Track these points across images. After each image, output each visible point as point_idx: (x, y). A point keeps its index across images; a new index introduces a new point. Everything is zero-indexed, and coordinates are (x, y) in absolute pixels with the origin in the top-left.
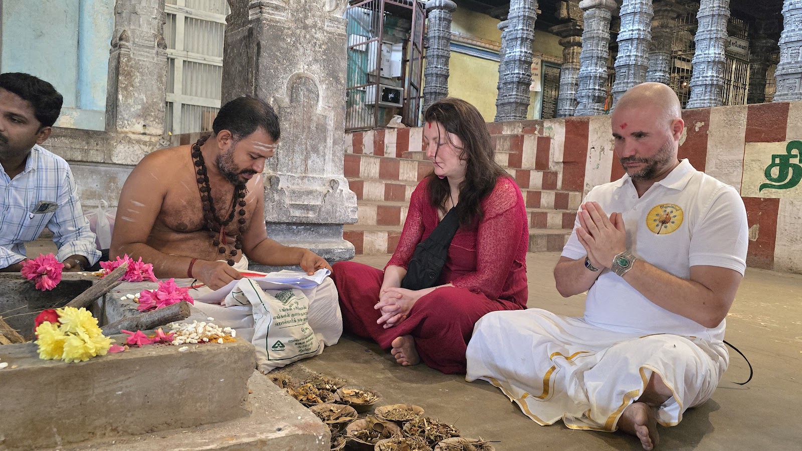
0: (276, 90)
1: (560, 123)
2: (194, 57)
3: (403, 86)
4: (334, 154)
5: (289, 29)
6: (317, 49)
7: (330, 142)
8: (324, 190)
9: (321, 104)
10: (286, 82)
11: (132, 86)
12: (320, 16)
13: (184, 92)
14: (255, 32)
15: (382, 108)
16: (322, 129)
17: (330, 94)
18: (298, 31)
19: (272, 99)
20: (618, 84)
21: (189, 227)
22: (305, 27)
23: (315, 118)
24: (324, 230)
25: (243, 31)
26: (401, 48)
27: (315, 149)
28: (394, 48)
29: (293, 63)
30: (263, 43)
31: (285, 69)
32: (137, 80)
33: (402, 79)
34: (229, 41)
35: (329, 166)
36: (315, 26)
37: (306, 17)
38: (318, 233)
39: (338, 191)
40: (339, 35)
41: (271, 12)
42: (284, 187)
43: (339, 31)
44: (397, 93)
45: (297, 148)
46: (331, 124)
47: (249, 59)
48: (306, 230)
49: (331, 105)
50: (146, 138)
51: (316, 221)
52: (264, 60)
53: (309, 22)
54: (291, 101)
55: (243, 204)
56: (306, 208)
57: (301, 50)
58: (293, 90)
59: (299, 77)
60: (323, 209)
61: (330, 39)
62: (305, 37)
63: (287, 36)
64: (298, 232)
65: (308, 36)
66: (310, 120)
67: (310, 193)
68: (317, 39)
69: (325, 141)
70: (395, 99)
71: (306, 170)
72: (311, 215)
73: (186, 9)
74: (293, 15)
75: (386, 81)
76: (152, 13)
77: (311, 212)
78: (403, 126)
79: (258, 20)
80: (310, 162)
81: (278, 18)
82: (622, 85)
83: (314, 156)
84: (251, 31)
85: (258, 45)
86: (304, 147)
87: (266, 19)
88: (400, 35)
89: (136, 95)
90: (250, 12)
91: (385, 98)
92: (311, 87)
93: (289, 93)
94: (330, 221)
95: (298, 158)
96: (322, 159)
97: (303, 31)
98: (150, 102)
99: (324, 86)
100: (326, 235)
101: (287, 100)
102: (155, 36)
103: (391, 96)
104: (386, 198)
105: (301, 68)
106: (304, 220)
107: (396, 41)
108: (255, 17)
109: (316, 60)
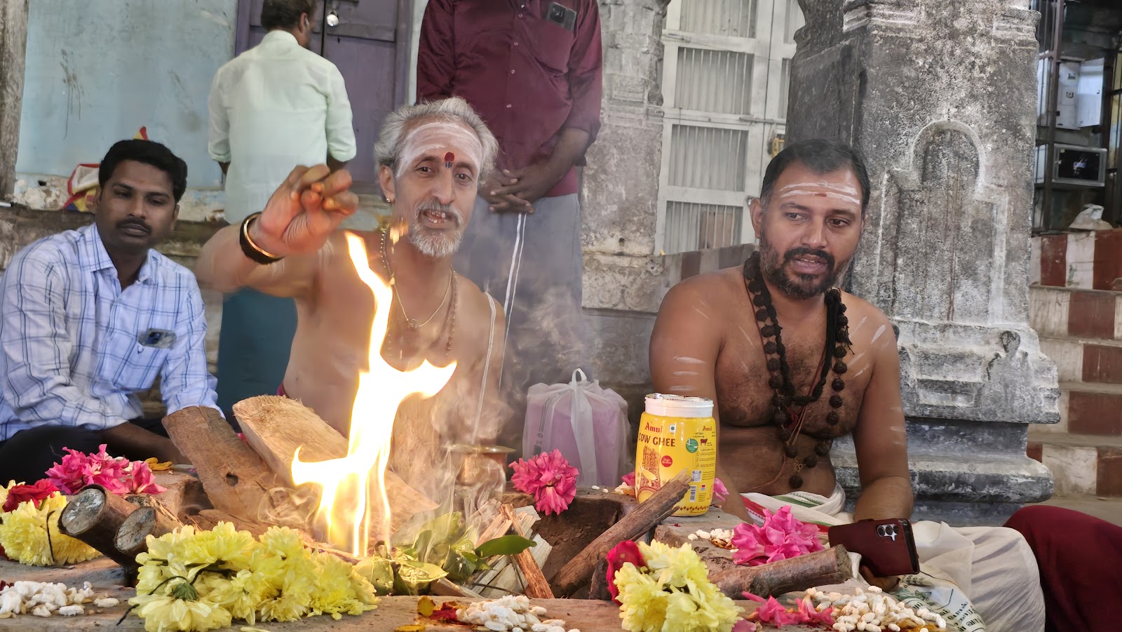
0: (895, 158)
2: (693, 117)
3: (1105, 144)
4: (1008, 281)
5: (921, 40)
6: (976, 73)
7: (1000, 254)
8: (987, 351)
9: (982, 180)
10: (913, 141)
11: (605, 172)
12: (984, 11)
13: (674, 181)
14: (856, 53)
15: (1059, 191)
16: (984, 229)
17: (1001, 159)
18: (939, 44)
19: (886, 176)
21: (750, 417)
22: (953, 35)
23: (970, 210)
24: (986, 436)
25: (829, 56)
26: (1101, 68)
27: (969, 270)
28: (1086, 68)
29: (927, 104)
30: (872, 71)
31: (912, 119)
32: (613, 162)
33: (1102, 129)
34: (802, 74)
35: (998, 304)
36: (972, 31)
37: (955, 16)
38: (974, 440)
39: (1018, 355)
40: (1021, 43)
41: (887, 12)
42: (908, 345)
43: (1020, 37)
44: (1092, 159)
45: (933, 269)
46: (1002, 221)
47: (843, 104)
48: (949, 434)
49: (1005, 183)
50: (624, 262)
51: (971, 416)
52: (874, 103)
53: (961, 24)
54: (924, 178)
55: (842, 368)
56: (951, 388)
57: (945, 79)
58: (927, 158)
59: (940, 131)
60: (986, 392)
61: (1002, 52)
62: (952, 54)
63: (918, 54)
64: (933, 437)
65: (958, 52)
66: (960, 213)
67: (958, 358)
68: (976, 55)
69: (990, 253)
70: (1090, 173)
71: (950, 312)
72: (961, 404)
73: (681, 33)
74: (929, 14)
75: (1067, 137)
76: (641, 44)
77: (960, 398)
78: (1106, 225)
79: (863, 30)
80: (958, 296)
81: (899, 22)
83: (966, 285)
84: (847, 52)
85: (863, 76)
86: (946, 266)
87: (878, 27)
88: (1099, 42)
89: (611, 187)
90: (846, 18)
91: (1066, 171)
92: (964, 149)
93: (920, 163)
94: (1000, 417)
95: (935, 290)
96: (983, 289)
97: (949, 43)
98: (634, 197)
99: (989, 146)
100: (990, 447)
101: (915, 176)
102: (646, 83)
103: (1079, 165)
104: (1088, 375)
105: (944, 114)
106: (946, 414)
107: (1090, 55)
108: (856, 25)
109: (973, 97)
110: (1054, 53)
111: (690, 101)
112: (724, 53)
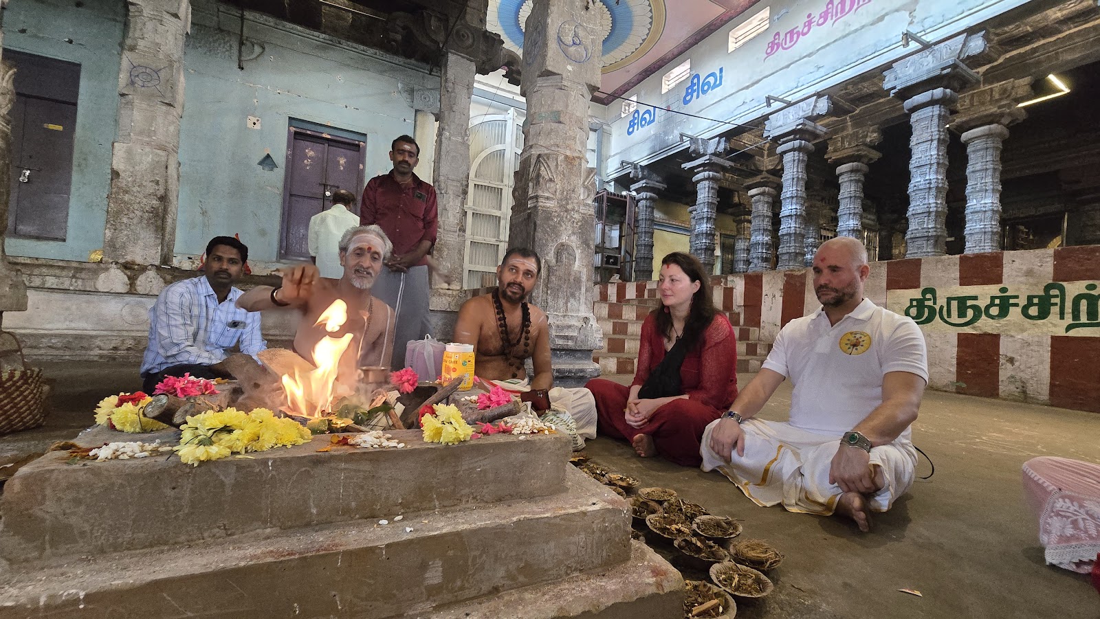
0: (547, 254)
1: (740, 277)
2: (478, 239)
3: (620, 254)
4: (586, 299)
5: (556, 212)
6: (575, 224)
7: (583, 290)
8: (579, 324)
9: (577, 263)
10: (553, 249)
11: (442, 258)
12: (577, 203)
13: (471, 262)
14: (532, 215)
15: (606, 269)
16: (578, 281)
17: (584, 256)
18: (562, 213)
19: (544, 261)
20: (782, 248)
21: (493, 352)
22: (567, 211)
23: (573, 274)
24: (579, 355)
25: (524, 215)
26: (618, 228)
27: (573, 295)
28: (613, 228)
29: (558, 235)
30: (538, 222)
31: (553, 240)
32: (445, 254)
33: (619, 248)
34: (514, 223)
35: (583, 307)
36: (573, 210)
37: (568, 204)
38: (575, 356)
39: (590, 325)
40: (590, 215)
41: (544, 201)
42: (552, 322)
43: (590, 213)
44: (616, 258)
45: (560, 295)
46: (584, 278)
47: (528, 234)
48: (566, 354)
49: (585, 264)
50: (450, 292)
51: (573, 348)
52: (539, 234)
53: (569, 207)
54: (557, 262)
55: (528, 332)
56: (566, 338)
57: (564, 226)
58: (558, 254)
59: (562, 245)
60: (578, 339)
61: (583, 218)
62: (566, 217)
63: (555, 217)
64: (561, 356)
65: (568, 217)
66: (569, 274)
67: (570, 327)
68: (575, 218)
69: (580, 289)
70: (615, 263)
71: (567, 310)
72: (570, 343)
73: (473, 207)
74: (558, 203)
75: (608, 251)
76: (456, 210)
77: (570, 341)
78: (620, 281)
79: (535, 207)
80: (569, 304)
81: (548, 205)
82: (785, 248)
83: (572, 300)
84: (529, 215)
85: (535, 224)
86: (565, 294)
87: (541, 206)
88: (618, 219)
89: (444, 263)
90: (529, 203)
91: (608, 262)
92: (571, 252)
93: (556, 256)
94: (583, 348)
95: (561, 302)
96: (578, 302)
97: (566, 213)
98: (453, 267)
99: (580, 251)
100: (580, 358)
101: (554, 261)
102: (458, 224)
103: (611, 260)
104: (614, 333)
105: (564, 239)
106: (565, 347)
107: (615, 223)
108: (532, 205)
109: (574, 233)
110: (603, 222)
111: (477, 233)
112: (490, 215)
